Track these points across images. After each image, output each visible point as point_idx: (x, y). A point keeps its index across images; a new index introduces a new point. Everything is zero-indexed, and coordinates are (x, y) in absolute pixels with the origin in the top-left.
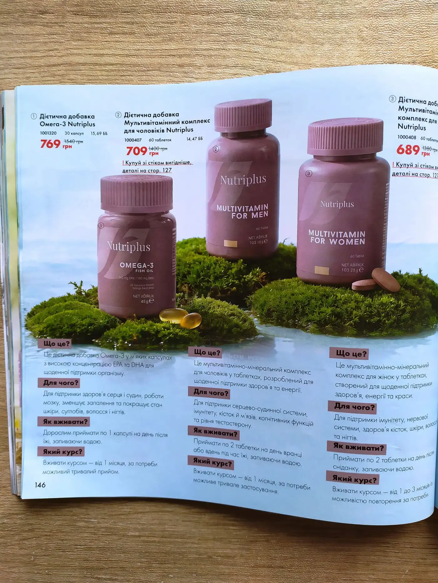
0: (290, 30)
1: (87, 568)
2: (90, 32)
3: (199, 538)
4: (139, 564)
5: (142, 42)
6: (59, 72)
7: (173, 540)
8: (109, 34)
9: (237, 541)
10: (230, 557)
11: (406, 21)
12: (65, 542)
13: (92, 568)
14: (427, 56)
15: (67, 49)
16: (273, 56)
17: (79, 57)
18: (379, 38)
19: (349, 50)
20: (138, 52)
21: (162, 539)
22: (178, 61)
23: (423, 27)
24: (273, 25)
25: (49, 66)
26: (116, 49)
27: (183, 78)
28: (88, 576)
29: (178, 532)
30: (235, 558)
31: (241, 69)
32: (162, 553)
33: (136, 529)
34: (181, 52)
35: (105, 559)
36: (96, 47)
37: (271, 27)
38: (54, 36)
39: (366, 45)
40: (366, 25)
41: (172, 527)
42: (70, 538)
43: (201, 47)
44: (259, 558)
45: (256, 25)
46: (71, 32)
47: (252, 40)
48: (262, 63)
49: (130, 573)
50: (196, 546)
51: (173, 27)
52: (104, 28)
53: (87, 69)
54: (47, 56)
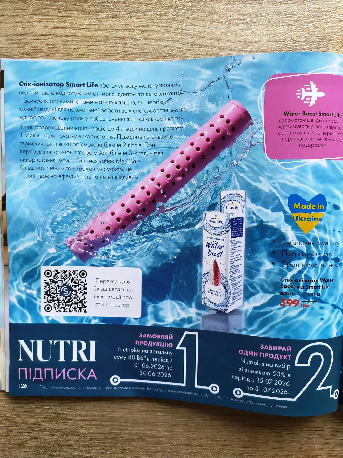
0: (211, 12)
1: (40, 447)
2: (49, 9)
3: (132, 422)
4: (83, 443)
5: (91, 18)
6: (23, 41)
7: (110, 423)
8: (64, 10)
9: (162, 425)
10: (157, 437)
11: (304, 8)
12: (23, 425)
13: (45, 446)
14: (320, 36)
15: (30, 22)
16: (197, 32)
17: (40, 28)
18: (282, 21)
19: (258, 30)
20: (88, 26)
21: (102, 423)
22: (121, 34)
23: (317, 13)
24: (198, 8)
25: (14, 35)
26: (70, 23)
27: (124, 49)
28: (41, 452)
29: (114, 417)
30: (161, 438)
31: (171, 42)
32: (102, 434)
33: (81, 415)
34: (123, 27)
35: (55, 439)
36: (54, 21)
37: (196, 9)
38: (20, 10)
39: (272, 26)
40: (272, 10)
41: (110, 413)
42: (27, 421)
43: (139, 23)
44: (180, 438)
45: (184, 7)
46: (34, 8)
47: (180, 19)
48: (188, 38)
49: (76, 450)
50: (129, 428)
51: (116, 6)
52: (61, 5)
53: (46, 39)
54: (13, 27)
